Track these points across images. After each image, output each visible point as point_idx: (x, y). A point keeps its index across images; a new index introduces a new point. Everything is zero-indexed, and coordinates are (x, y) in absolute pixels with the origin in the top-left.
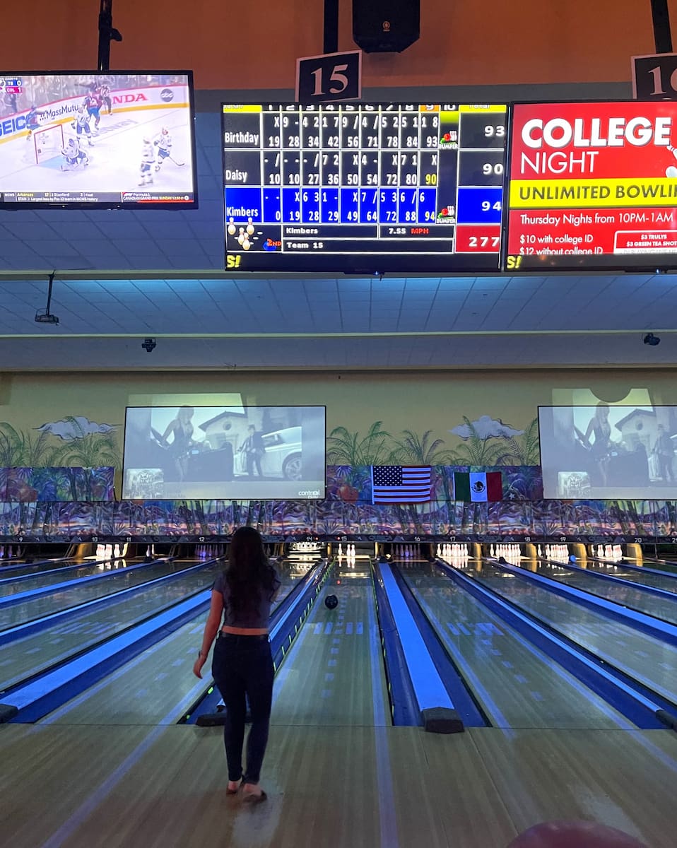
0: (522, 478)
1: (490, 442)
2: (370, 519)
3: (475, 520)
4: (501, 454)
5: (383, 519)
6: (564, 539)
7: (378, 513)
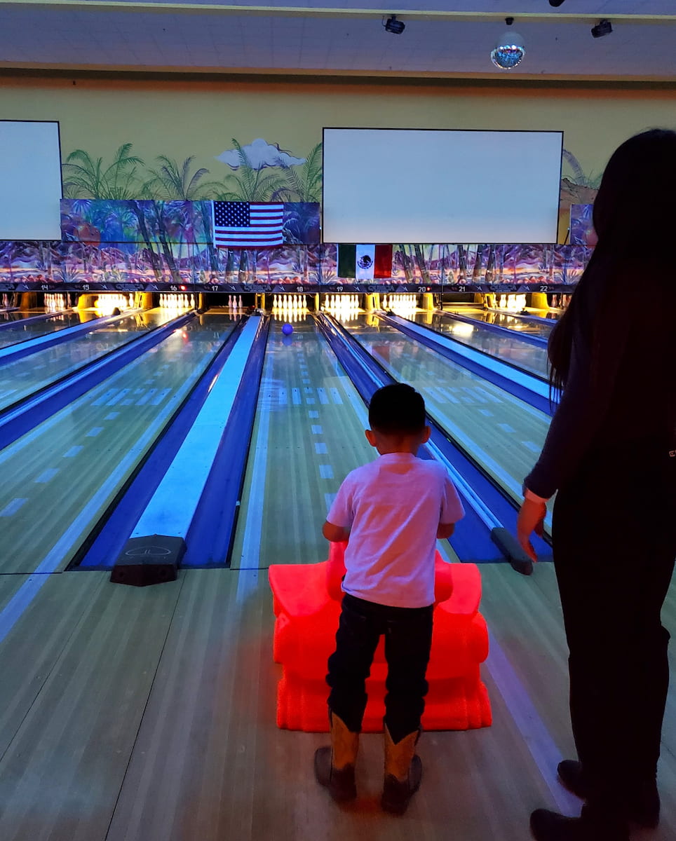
0: (297, 218)
1: (266, 172)
2: (116, 265)
3: (241, 267)
4: (277, 188)
5: (133, 265)
6: (342, 288)
7: (127, 257)
